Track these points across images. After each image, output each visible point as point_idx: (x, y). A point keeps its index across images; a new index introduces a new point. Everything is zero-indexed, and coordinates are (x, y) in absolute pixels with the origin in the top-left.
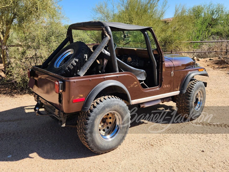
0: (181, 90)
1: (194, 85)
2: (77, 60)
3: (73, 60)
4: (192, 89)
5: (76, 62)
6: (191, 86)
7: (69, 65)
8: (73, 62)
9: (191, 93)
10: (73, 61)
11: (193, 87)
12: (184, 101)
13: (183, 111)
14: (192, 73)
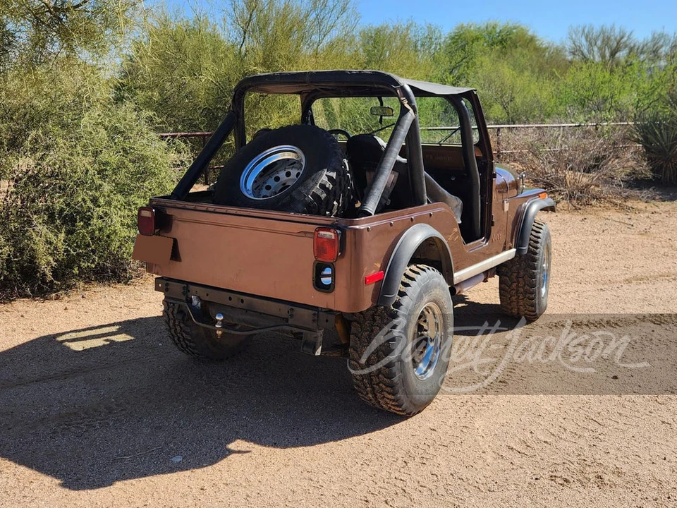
0: (518, 246)
1: (540, 232)
2: (334, 175)
3: (322, 174)
4: (538, 242)
5: (330, 178)
6: (535, 236)
7: (312, 187)
8: (324, 179)
9: (538, 251)
10: (322, 178)
11: (539, 238)
12: (522, 273)
13: (521, 297)
14: (533, 202)
